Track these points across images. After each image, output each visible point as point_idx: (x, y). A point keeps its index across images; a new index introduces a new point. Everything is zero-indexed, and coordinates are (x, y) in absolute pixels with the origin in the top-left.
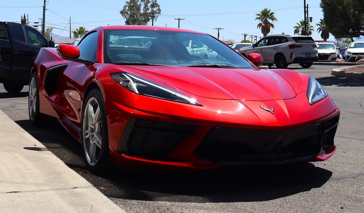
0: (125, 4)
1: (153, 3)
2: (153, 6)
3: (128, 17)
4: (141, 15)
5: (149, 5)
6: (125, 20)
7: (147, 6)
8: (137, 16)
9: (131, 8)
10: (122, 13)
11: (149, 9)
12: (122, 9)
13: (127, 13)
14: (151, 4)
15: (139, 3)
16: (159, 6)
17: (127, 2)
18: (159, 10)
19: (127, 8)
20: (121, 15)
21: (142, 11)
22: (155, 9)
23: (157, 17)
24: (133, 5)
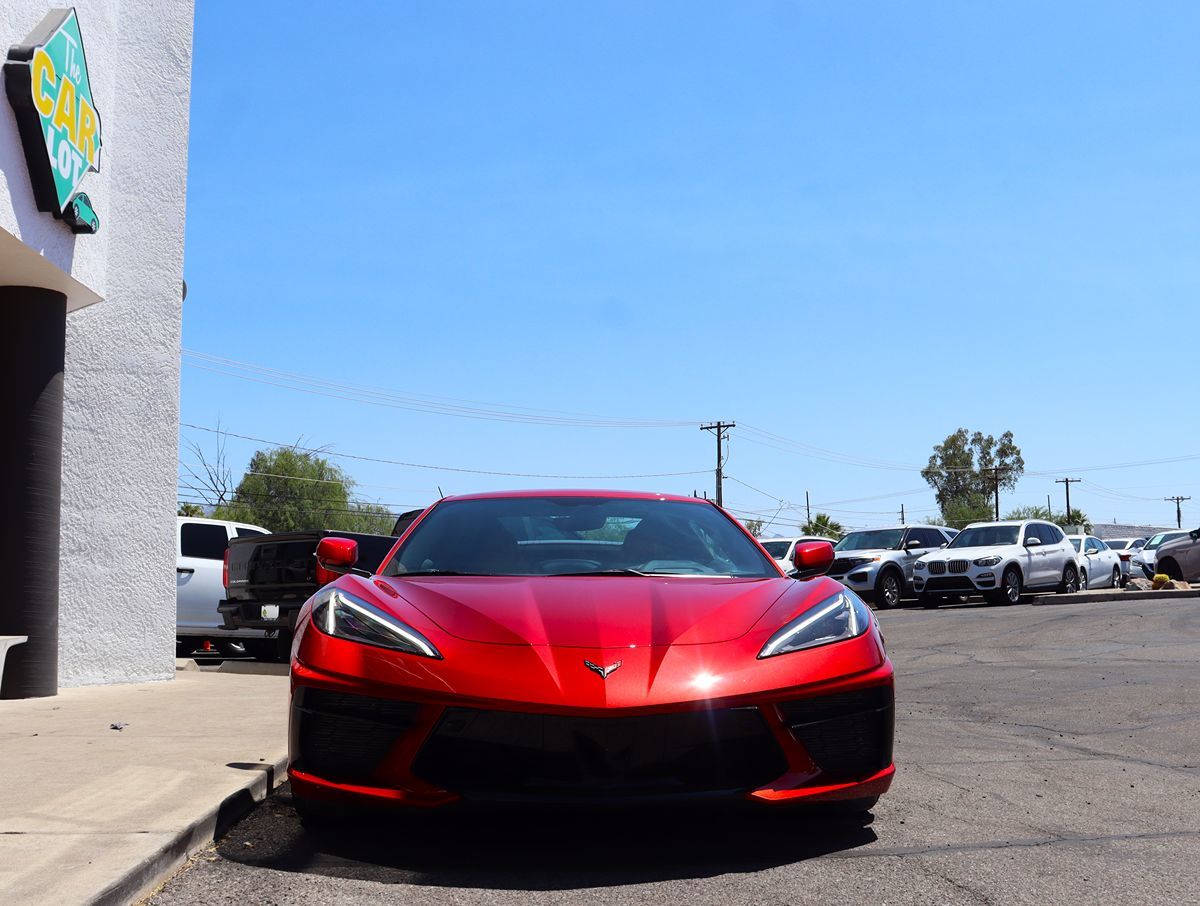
0: (933, 453)
1: (1004, 445)
2: (1002, 453)
3: (941, 482)
4: (974, 476)
5: (993, 451)
6: (936, 491)
7: (988, 453)
8: (964, 480)
9: (948, 461)
10: (927, 474)
11: (993, 460)
12: (925, 465)
13: (940, 475)
14: (998, 447)
15: (966, 448)
16: (1018, 453)
17: (937, 448)
18: (1020, 462)
19: (939, 462)
20: (924, 480)
21: (976, 468)
22: (1008, 460)
23: (1016, 480)
24: (954, 453)
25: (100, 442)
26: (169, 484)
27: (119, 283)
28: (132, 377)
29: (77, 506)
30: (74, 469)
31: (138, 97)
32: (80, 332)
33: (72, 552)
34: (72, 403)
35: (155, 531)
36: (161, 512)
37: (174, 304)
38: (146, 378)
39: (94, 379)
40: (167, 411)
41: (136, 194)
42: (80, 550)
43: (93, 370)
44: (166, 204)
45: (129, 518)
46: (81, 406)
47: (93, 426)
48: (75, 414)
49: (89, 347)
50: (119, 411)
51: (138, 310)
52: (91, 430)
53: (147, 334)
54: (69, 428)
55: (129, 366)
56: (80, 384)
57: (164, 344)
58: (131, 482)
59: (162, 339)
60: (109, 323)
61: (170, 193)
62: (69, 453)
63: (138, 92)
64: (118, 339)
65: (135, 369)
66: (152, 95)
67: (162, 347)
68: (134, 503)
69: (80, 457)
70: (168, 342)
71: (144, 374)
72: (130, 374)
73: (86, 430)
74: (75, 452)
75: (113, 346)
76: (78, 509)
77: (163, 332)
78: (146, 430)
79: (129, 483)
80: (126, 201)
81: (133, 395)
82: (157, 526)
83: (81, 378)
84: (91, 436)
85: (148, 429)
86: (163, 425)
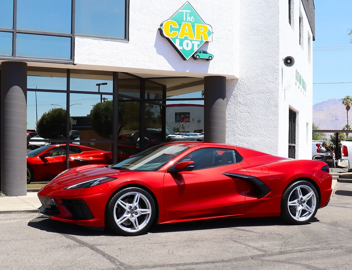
25: (251, 116)
27: (256, 65)
28: (262, 94)
29: (244, 136)
31: (260, 3)
32: (244, 83)
34: (242, 105)
35: (270, 143)
36: (273, 136)
39: (249, 97)
40: (275, 104)
41: (261, 35)
43: (249, 94)
45: (261, 139)
46: (245, 105)
48: (243, 108)
49: (247, 87)
50: (257, 106)
51: (263, 73)
52: (248, 112)
53: (267, 80)
54: (242, 112)
55: (260, 91)
56: (244, 99)
59: (272, 80)
60: (253, 78)
61: (273, 32)
62: (242, 120)
64: (256, 83)
65: (263, 92)
67: (272, 83)
68: (263, 134)
69: (245, 121)
70: (274, 81)
71: (266, 93)
72: (261, 93)
73: (247, 112)
74: (243, 119)
75: (255, 85)
76: (245, 136)
77: (273, 78)
78: (267, 111)
79: (261, 128)
80: (258, 38)
81: (262, 100)
82: (271, 141)
83: (245, 97)
84: (248, 114)
85: (268, 110)
86: (273, 109)
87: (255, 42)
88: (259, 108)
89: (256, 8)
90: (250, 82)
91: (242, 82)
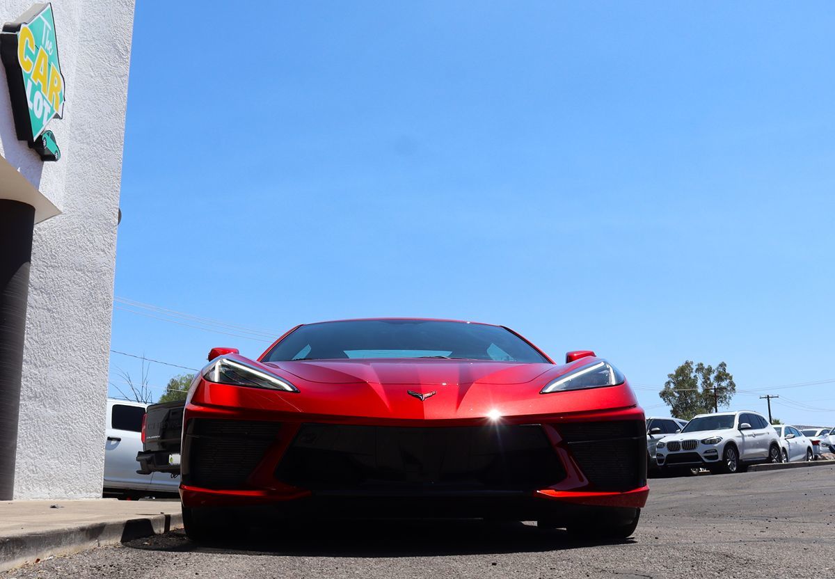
0: (668, 380)
1: (720, 372)
2: (719, 378)
3: (674, 401)
4: (699, 395)
5: (712, 377)
6: (670, 408)
7: (709, 379)
8: (692, 399)
9: (678, 384)
10: (664, 395)
11: (713, 384)
12: (662, 388)
13: (674, 396)
14: (715, 374)
15: (692, 375)
16: (731, 378)
17: (670, 376)
18: (732, 384)
19: (672, 386)
20: (662, 399)
21: (700, 390)
22: (724, 384)
23: (730, 398)
24: (683, 379)
25: (54, 318)
26: (104, 353)
27: (73, 206)
28: (80, 273)
29: (35, 365)
30: (34, 337)
31: (92, 77)
32: (44, 239)
33: (30, 398)
34: (36, 289)
35: (92, 386)
37: (112, 222)
38: (89, 274)
39: (52, 273)
40: (104, 299)
41: (88, 144)
42: (36, 397)
43: (51, 266)
44: (111, 153)
45: (73, 376)
46: (42, 292)
47: (50, 307)
48: (37, 297)
49: (49, 250)
50: (69, 297)
51: (86, 226)
52: (48, 309)
53: (92, 243)
54: (33, 307)
55: (77, 265)
56: (41, 276)
57: (103, 251)
58: (76, 349)
59: (103, 247)
60: (65, 234)
61: (112, 145)
62: (31, 325)
63: (93, 75)
64: (70, 245)
65: (82, 268)
66: (102, 76)
67: (102, 253)
68: (77, 365)
69: (39, 328)
70: (106, 250)
71: (88, 271)
72: (78, 270)
73: (44, 309)
74: (35, 325)
75: (67, 250)
76: (36, 367)
77: (103, 242)
78: (88, 312)
79: (74, 350)
80: (81, 148)
81: (79, 286)
82: (94, 382)
83: (43, 272)
84: (48, 314)
85: (90, 311)
86: (101, 309)
87: (74, 153)
88: (72, 304)
89: (83, 84)
90: (56, 240)
91: (40, 235)
